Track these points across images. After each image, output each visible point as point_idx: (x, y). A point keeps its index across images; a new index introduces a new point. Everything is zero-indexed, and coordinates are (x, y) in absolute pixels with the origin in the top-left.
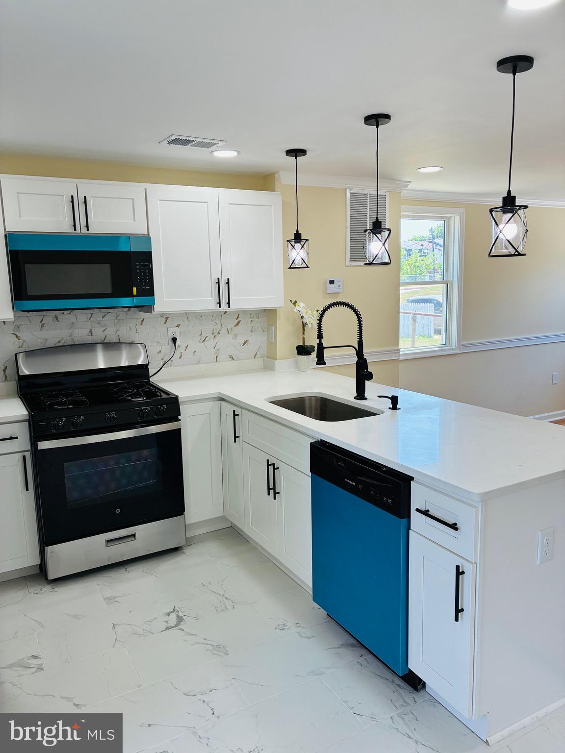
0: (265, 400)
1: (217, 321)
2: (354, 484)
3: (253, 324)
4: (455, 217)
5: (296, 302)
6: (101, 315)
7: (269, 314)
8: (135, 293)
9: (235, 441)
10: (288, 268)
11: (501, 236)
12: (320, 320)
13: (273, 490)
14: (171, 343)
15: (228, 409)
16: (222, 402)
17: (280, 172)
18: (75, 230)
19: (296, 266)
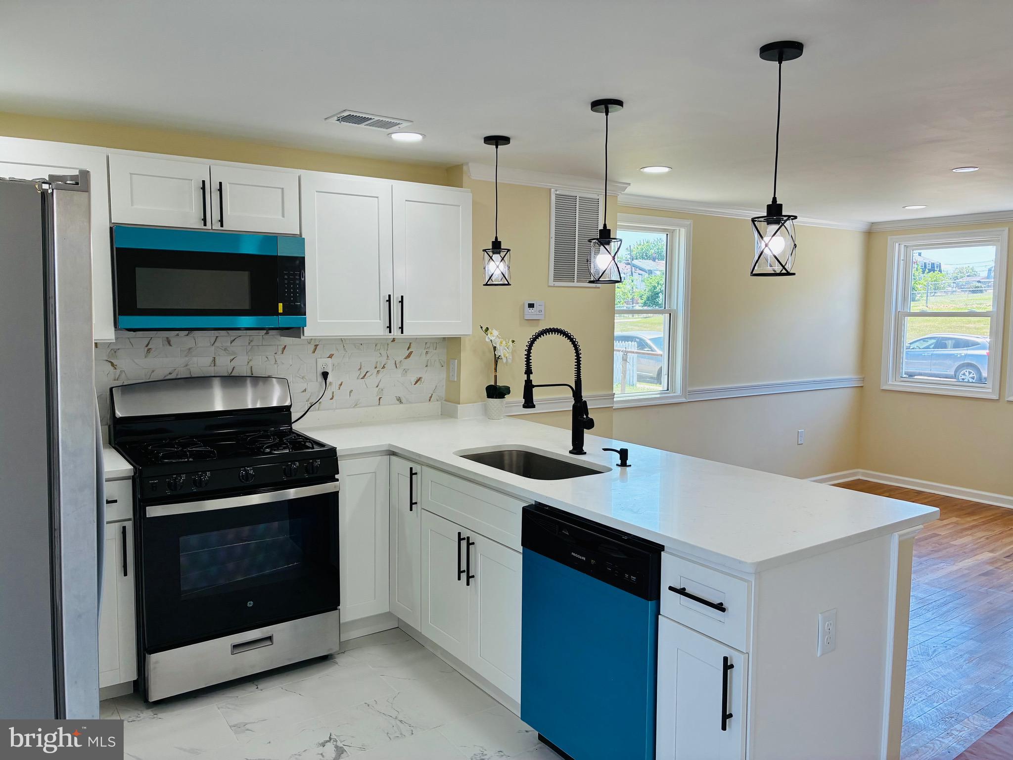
0: (453, 453)
1: (384, 353)
2: (584, 558)
3: (429, 356)
4: (680, 230)
5: (487, 329)
6: (229, 339)
7: (451, 344)
8: (281, 310)
9: (411, 510)
10: (484, 285)
11: (767, 251)
12: (529, 351)
13: (466, 573)
14: (320, 379)
15: (402, 467)
16: (393, 458)
17: (470, 164)
18: (205, 225)
19: (494, 283)
